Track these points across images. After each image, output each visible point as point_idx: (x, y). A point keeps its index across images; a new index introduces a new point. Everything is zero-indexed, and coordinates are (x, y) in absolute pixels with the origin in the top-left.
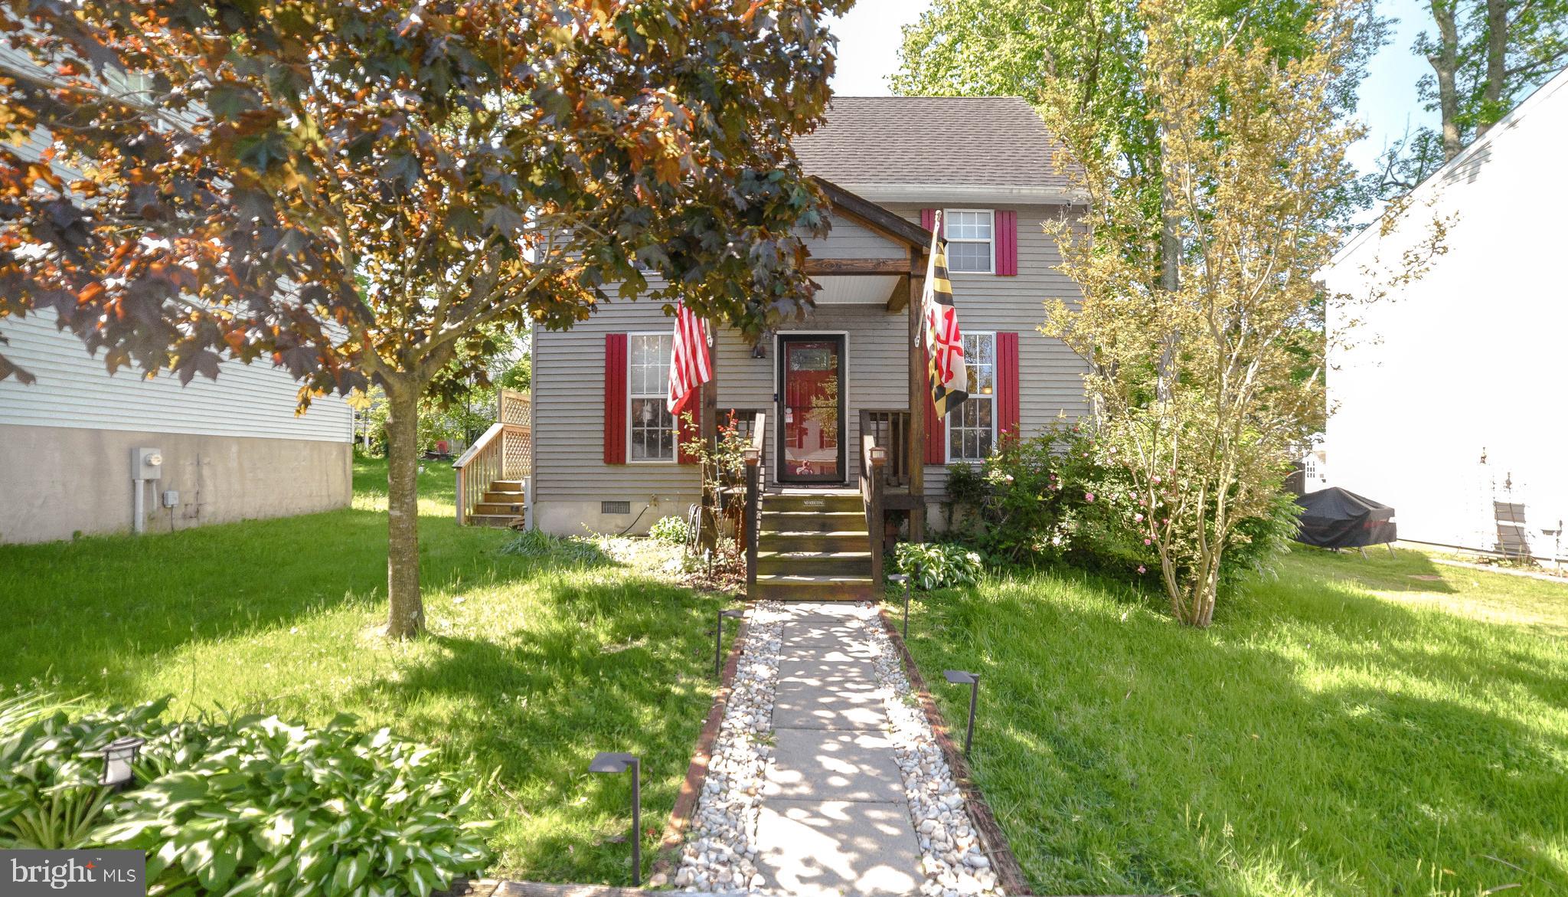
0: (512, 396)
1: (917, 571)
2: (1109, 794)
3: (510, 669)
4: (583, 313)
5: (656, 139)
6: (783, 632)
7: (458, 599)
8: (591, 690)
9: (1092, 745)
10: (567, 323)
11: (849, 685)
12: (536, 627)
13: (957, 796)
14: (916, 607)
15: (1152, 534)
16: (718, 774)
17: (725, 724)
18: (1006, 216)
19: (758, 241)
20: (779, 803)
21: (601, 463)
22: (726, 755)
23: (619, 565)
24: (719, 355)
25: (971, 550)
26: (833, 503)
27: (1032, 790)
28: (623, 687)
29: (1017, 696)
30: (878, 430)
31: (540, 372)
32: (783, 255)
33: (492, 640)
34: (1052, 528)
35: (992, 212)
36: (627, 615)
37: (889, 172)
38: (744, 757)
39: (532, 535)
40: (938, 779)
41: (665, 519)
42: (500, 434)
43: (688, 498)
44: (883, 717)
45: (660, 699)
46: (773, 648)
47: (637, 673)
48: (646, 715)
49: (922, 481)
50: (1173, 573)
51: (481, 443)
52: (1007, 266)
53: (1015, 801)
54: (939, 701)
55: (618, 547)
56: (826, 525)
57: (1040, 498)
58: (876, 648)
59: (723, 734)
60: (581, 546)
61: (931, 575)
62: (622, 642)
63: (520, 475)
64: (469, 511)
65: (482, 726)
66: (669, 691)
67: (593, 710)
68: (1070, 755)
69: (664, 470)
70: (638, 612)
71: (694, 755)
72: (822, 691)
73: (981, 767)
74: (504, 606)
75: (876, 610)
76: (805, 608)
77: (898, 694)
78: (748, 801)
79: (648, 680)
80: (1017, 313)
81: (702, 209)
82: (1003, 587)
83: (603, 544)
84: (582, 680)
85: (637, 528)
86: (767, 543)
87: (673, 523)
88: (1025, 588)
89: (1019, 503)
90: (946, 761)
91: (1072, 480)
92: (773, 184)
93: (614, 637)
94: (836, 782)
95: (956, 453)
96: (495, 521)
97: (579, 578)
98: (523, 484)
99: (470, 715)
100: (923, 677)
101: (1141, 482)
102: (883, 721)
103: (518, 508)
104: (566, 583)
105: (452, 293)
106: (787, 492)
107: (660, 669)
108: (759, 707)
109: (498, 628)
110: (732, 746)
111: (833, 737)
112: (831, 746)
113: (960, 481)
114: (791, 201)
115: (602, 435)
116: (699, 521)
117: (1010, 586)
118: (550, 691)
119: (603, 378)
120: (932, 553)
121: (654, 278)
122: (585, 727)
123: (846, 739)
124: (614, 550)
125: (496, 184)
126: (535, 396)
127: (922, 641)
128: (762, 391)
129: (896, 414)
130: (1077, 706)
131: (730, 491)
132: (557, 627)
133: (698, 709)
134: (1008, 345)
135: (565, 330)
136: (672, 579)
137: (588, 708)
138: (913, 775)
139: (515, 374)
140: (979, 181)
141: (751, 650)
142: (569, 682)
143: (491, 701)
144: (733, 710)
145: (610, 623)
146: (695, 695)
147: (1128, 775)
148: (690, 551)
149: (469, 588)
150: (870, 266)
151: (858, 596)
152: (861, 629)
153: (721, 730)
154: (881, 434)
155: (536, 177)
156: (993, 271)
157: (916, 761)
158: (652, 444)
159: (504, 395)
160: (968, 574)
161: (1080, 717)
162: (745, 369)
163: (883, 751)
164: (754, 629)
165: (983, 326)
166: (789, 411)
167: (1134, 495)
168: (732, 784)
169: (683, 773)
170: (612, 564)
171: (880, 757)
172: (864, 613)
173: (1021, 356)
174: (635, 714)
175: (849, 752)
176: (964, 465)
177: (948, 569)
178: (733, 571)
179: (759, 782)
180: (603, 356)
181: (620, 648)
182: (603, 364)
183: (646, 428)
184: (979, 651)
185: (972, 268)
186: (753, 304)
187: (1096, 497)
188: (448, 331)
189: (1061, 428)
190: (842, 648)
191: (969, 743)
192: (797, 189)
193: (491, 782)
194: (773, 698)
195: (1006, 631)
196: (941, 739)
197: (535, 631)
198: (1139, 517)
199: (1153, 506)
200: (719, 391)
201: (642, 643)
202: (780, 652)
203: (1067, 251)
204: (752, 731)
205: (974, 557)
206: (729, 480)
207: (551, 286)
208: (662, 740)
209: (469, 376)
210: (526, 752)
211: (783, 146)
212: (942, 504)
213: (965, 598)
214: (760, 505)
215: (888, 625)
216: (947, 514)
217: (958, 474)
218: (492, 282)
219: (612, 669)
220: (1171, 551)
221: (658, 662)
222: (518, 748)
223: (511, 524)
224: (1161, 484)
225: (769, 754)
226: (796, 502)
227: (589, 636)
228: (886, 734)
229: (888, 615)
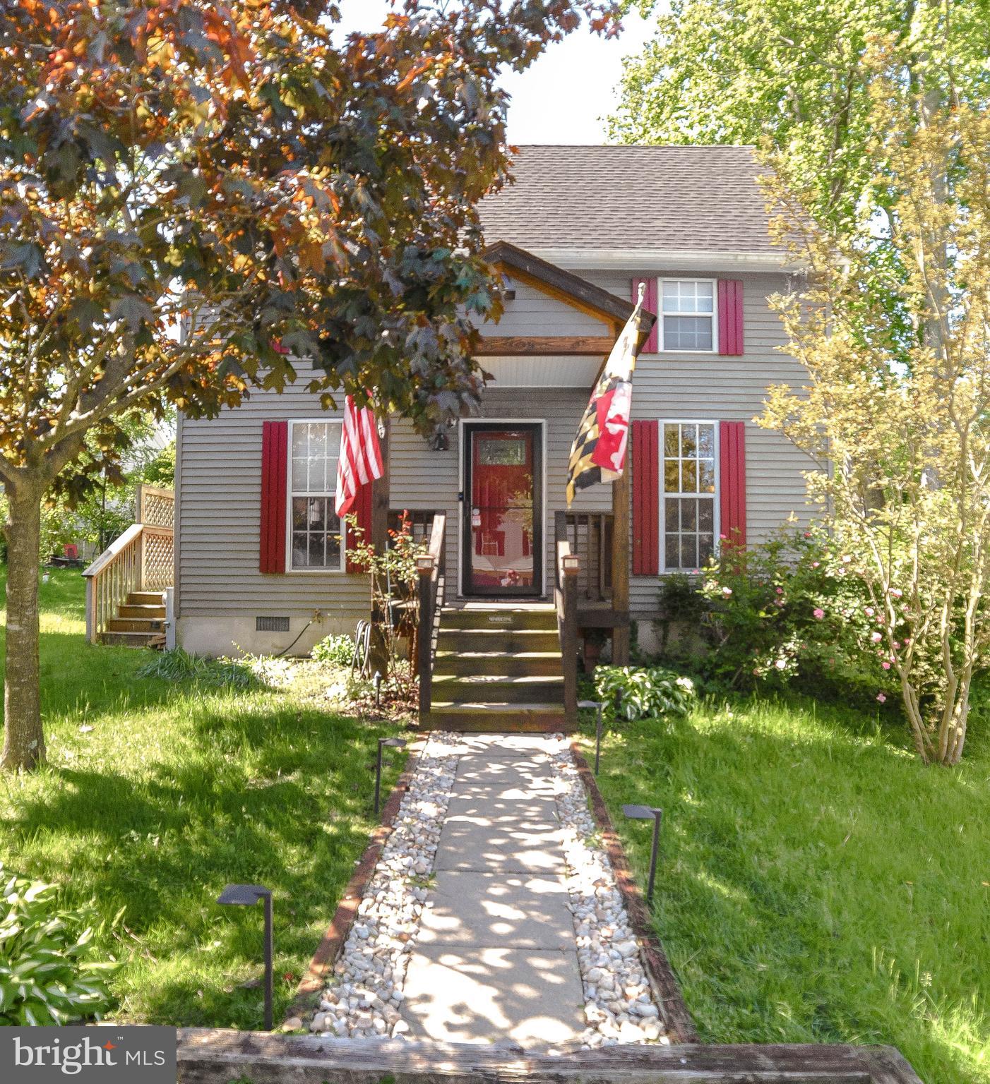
0: (153, 492)
1: (618, 698)
2: (806, 944)
3: (142, 805)
4: (235, 399)
5: (300, 224)
6: (457, 766)
7: (85, 728)
8: (233, 829)
9: (791, 889)
10: (212, 410)
11: (526, 825)
12: (173, 760)
13: (633, 943)
14: (614, 739)
15: (890, 656)
16: (369, 918)
17: (380, 866)
18: (731, 286)
19: (416, 328)
20: (433, 951)
21: (257, 572)
22: (379, 898)
23: (274, 691)
24: (392, 447)
25: (682, 675)
26: (523, 619)
27: (716, 937)
28: (269, 825)
29: (717, 838)
30: (576, 536)
31: (186, 465)
32: (446, 342)
33: (123, 773)
34: (776, 649)
35: (715, 281)
36: (279, 747)
37: (595, 234)
38: (399, 902)
39: (174, 655)
40: (613, 926)
41: (330, 637)
42: (138, 539)
43: (355, 613)
44: (561, 861)
45: (310, 838)
46: (444, 784)
47: (285, 810)
48: (293, 857)
49: (627, 595)
50: (916, 702)
51: (116, 547)
52: (732, 345)
53: (696, 949)
54: (625, 844)
55: (274, 670)
56: (513, 644)
57: (762, 614)
58: (564, 785)
59: (377, 876)
60: (231, 669)
61: (634, 703)
62: (271, 776)
63: (161, 586)
64: (102, 628)
65: (107, 866)
66: (320, 830)
67: (232, 849)
68: (767, 902)
69: (330, 581)
70: (292, 742)
71: (343, 899)
72: (494, 831)
73: (663, 913)
74: (138, 736)
75: (567, 743)
76: (485, 740)
77: (580, 836)
78: (400, 946)
79: (298, 818)
80: (744, 399)
81: (357, 292)
82: (718, 718)
83: (256, 666)
84: (221, 819)
85: (298, 649)
86: (443, 666)
87: (339, 643)
88: (744, 720)
89: (739, 620)
90: (625, 907)
91: (800, 593)
92: (438, 263)
93: (262, 771)
94: (501, 929)
95: (671, 563)
96: (131, 640)
97: (227, 705)
98: (165, 596)
99: (93, 855)
100: (611, 817)
101: (878, 596)
102: (560, 865)
103: (158, 624)
104: (210, 710)
105: (82, 378)
106: (471, 606)
107: (312, 806)
108: (420, 848)
109: (129, 761)
110: (387, 889)
111: (500, 880)
112: (498, 890)
113: (676, 594)
114: (458, 283)
115: (257, 539)
116: (367, 641)
117: (726, 716)
118: (186, 829)
119: (259, 473)
120: (637, 678)
121: (304, 367)
122: (221, 868)
123: (516, 883)
124: (269, 674)
125: (125, 274)
126: (180, 493)
127: (616, 778)
128: (444, 489)
129: (597, 516)
130: (780, 849)
131: (404, 606)
132: (197, 759)
133: (353, 848)
134: (733, 436)
135: (210, 418)
136: (334, 707)
137: (228, 849)
138: (586, 921)
139: (160, 465)
140: (699, 246)
141: (418, 786)
142: (208, 821)
143: (116, 838)
144: (391, 850)
145: (259, 755)
146: (350, 835)
147: (829, 921)
148: (357, 675)
149: (98, 715)
150: (567, 346)
151: (547, 727)
152: (549, 763)
153: (376, 872)
154: (580, 540)
155: (173, 257)
156: (715, 350)
157: (591, 906)
158: (316, 549)
159: (144, 491)
160: (677, 702)
161: (785, 861)
162: (426, 463)
163: (557, 896)
164: (424, 763)
165: (708, 414)
166: (476, 512)
167: (870, 611)
168: (382, 929)
169: (328, 917)
170: (266, 689)
171: (552, 903)
172: (553, 745)
173: (748, 449)
174: (280, 854)
175: (516, 897)
176: (680, 577)
177: (654, 696)
178: (406, 698)
179: (412, 927)
180: (260, 447)
181: (268, 782)
182: (259, 456)
183: (308, 532)
184: (679, 790)
185: (691, 347)
186: (424, 393)
187: (827, 614)
188: (76, 421)
189: (790, 533)
190: (524, 785)
191: (651, 887)
192: (465, 269)
193: (114, 924)
194: (437, 839)
195: (714, 767)
196: (622, 884)
197: (172, 763)
198: (876, 636)
199: (893, 624)
200: (392, 489)
201: (294, 777)
202: (452, 789)
203: (794, 329)
204: (411, 873)
205: (686, 683)
206: (402, 591)
207: (196, 370)
208: (308, 881)
209: (100, 471)
210: (156, 893)
211: (465, 208)
212: (654, 621)
213: (671, 730)
214: (437, 622)
215: (579, 760)
216: (661, 632)
217: (673, 586)
218: (127, 365)
219: (258, 805)
220: (914, 676)
221: (311, 798)
222: (147, 889)
223: (150, 643)
224: (902, 599)
225: (427, 899)
226: (480, 619)
227: (234, 770)
228: (562, 878)
229: (581, 749)
